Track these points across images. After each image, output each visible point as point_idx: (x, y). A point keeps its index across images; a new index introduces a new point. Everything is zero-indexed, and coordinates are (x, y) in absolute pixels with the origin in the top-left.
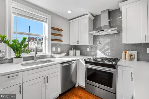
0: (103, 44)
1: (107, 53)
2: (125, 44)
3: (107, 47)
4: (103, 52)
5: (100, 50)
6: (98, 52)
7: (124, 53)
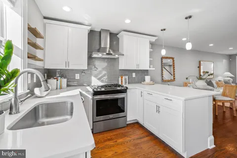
0: (100, 69)
1: (104, 80)
2: (120, 70)
3: (104, 72)
4: (99, 79)
5: (96, 76)
6: (93, 79)
7: (120, 79)
